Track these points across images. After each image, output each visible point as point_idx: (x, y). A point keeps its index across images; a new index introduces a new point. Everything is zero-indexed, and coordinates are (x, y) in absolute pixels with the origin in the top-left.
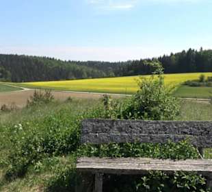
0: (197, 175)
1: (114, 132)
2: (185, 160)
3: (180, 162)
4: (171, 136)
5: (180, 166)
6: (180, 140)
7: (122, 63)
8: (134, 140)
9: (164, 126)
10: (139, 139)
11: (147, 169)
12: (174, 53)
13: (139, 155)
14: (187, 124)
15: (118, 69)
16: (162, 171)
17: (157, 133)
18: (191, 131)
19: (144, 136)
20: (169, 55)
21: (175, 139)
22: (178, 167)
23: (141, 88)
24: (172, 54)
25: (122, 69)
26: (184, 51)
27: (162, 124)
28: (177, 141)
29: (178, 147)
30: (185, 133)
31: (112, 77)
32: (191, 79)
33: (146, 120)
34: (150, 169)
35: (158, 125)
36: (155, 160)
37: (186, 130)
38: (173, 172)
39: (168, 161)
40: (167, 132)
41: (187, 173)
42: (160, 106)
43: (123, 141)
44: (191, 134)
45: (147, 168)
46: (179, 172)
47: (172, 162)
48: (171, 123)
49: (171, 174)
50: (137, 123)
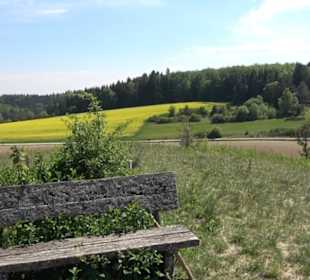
0: (151, 252)
1: (26, 205)
2: (134, 232)
3: (128, 236)
4: (114, 199)
5: (126, 243)
6: (126, 204)
7: (58, 95)
8: (57, 213)
9: (102, 187)
10: (65, 210)
11: (77, 255)
12: (132, 78)
13: (67, 234)
14: (135, 179)
15: (53, 105)
16: (101, 255)
17: (92, 199)
18: (141, 189)
19: (73, 205)
20: (125, 81)
21: (119, 204)
22: (124, 245)
23: (74, 132)
24: (129, 80)
25: (58, 105)
26: (145, 75)
27: (100, 184)
28: (122, 205)
29: (124, 215)
30: (133, 193)
31: (45, 117)
32: (157, 114)
33: (75, 181)
34: (83, 254)
35: (93, 186)
36: (90, 240)
37: (133, 189)
38: (116, 253)
39: (110, 238)
40: (107, 194)
41: (136, 252)
42: (101, 156)
43: (41, 216)
44: (141, 194)
45: (79, 253)
46: (125, 252)
47: (116, 238)
48: (112, 181)
49: (113, 257)
50: (62, 187)
